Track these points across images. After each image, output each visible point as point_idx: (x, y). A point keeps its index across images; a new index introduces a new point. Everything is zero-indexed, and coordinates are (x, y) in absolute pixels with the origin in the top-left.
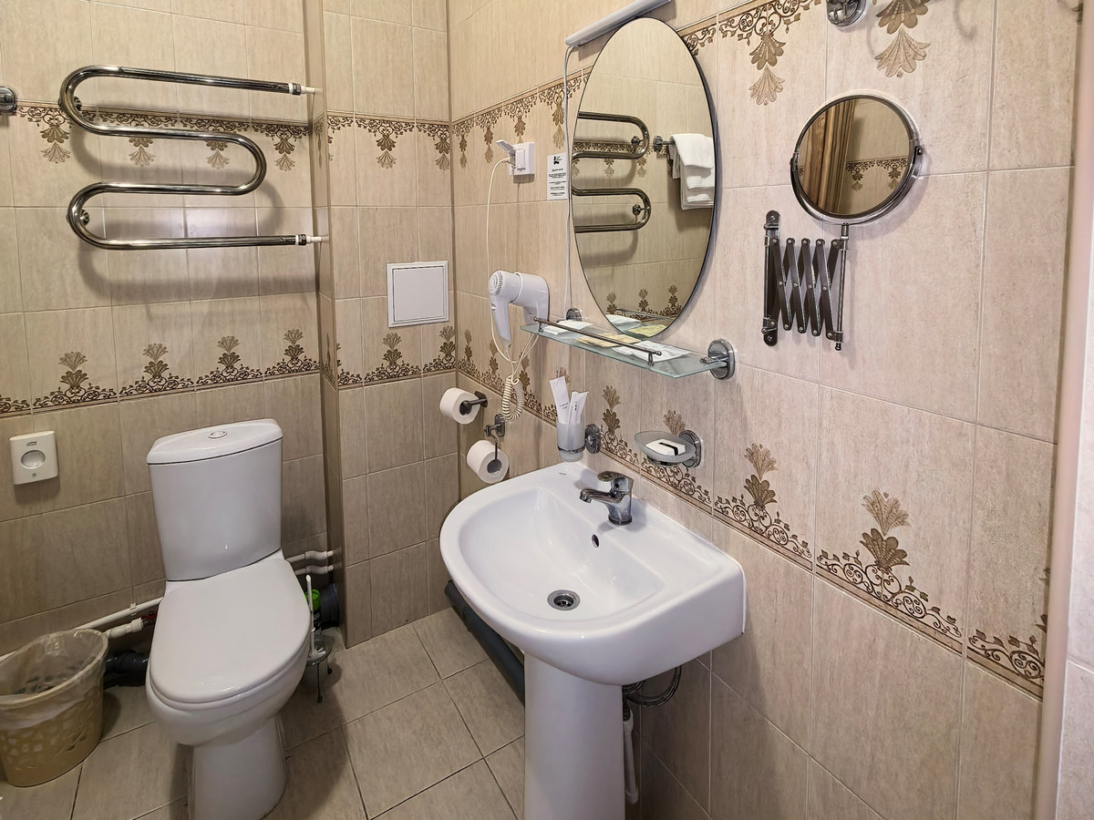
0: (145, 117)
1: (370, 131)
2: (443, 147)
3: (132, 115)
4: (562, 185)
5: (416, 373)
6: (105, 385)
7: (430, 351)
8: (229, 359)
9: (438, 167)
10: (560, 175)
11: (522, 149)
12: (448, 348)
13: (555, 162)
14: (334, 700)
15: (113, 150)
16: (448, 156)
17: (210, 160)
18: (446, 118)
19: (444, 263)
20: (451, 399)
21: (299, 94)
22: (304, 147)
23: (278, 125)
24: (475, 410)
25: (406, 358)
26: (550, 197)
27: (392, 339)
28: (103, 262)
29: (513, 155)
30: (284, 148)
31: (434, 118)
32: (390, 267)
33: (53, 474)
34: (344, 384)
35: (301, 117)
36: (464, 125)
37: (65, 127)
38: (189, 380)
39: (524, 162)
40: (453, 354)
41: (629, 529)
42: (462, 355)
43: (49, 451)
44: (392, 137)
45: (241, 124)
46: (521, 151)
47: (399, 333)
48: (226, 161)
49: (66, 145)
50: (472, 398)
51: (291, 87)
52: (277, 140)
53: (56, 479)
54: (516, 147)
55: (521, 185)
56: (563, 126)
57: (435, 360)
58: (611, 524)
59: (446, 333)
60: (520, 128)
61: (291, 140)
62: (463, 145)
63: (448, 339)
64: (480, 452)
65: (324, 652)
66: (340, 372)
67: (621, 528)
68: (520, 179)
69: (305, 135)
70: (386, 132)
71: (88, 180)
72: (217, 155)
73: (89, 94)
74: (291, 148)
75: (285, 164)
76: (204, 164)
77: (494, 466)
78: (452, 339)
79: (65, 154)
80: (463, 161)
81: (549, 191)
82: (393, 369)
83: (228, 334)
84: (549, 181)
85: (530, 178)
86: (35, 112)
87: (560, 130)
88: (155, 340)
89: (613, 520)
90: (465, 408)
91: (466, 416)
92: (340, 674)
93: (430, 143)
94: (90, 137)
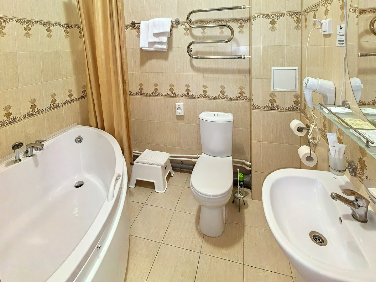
0: (205, 22)
1: (267, 18)
2: (298, 21)
3: (202, 22)
4: (343, 39)
5: (282, 110)
6: (194, 94)
7: (289, 102)
8: (223, 92)
9: (295, 29)
10: (342, 35)
11: (325, 22)
12: (296, 103)
13: (341, 29)
14: (243, 214)
15: (198, 32)
16: (300, 25)
17: (220, 32)
18: (300, 9)
19: (296, 68)
20: (295, 124)
21: (245, 9)
22: (247, 26)
23: (239, 19)
24: (305, 132)
25: (278, 103)
26: (338, 45)
27: (273, 95)
28: (195, 61)
29: (322, 25)
30: (241, 27)
31: (294, 10)
32: (273, 68)
33: (183, 114)
34: (254, 108)
35: (246, 16)
36: (307, 11)
37: (188, 27)
38: (212, 96)
39: (326, 28)
40: (299, 105)
41: (361, 226)
42: (303, 107)
43: (182, 107)
44: (276, 20)
45: (229, 20)
46: (325, 23)
47: (276, 93)
48: (224, 32)
49: (188, 32)
50: (304, 126)
51: (242, 7)
52: (239, 24)
53: (184, 115)
54: (323, 21)
55: (326, 38)
56: (345, 11)
57: (291, 106)
58: (351, 217)
59: (296, 96)
60: (326, 12)
61: (243, 24)
62: (306, 20)
63: (297, 98)
64: (304, 150)
65: (242, 196)
66: (253, 104)
67: (358, 223)
68: (326, 36)
69: (248, 22)
70: (273, 19)
71: (192, 40)
72: (222, 31)
73: (193, 17)
74: (243, 26)
75: (241, 32)
76: (218, 34)
77: (309, 158)
78: (299, 99)
79: (188, 34)
80: (306, 26)
81: (338, 42)
82: (272, 107)
83: (223, 84)
84: (337, 37)
85: (329, 35)
86: (183, 24)
87: (343, 13)
88: (205, 84)
89: (354, 216)
90: (300, 130)
91: (300, 133)
92: (248, 207)
93: (292, 20)
94: (193, 30)
